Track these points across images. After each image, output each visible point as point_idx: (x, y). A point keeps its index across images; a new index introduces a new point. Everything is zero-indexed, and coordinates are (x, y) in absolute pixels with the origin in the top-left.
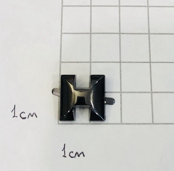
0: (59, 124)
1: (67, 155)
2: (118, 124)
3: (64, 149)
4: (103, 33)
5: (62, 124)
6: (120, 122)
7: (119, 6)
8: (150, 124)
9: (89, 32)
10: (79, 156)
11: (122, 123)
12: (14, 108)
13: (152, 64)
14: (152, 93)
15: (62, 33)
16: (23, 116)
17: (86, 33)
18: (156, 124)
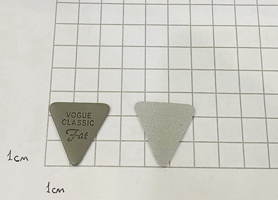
0: (45, 166)
1: (50, 191)
2: (92, 166)
3: (48, 186)
4: (84, 92)
5: (47, 166)
6: (93, 165)
7: (99, 69)
8: (117, 166)
9: (73, 90)
10: (60, 192)
11: (95, 166)
12: (10, 153)
13: (122, 117)
14: (121, 141)
15: (50, 91)
16: (17, 159)
17: (70, 91)
18: (122, 167)
